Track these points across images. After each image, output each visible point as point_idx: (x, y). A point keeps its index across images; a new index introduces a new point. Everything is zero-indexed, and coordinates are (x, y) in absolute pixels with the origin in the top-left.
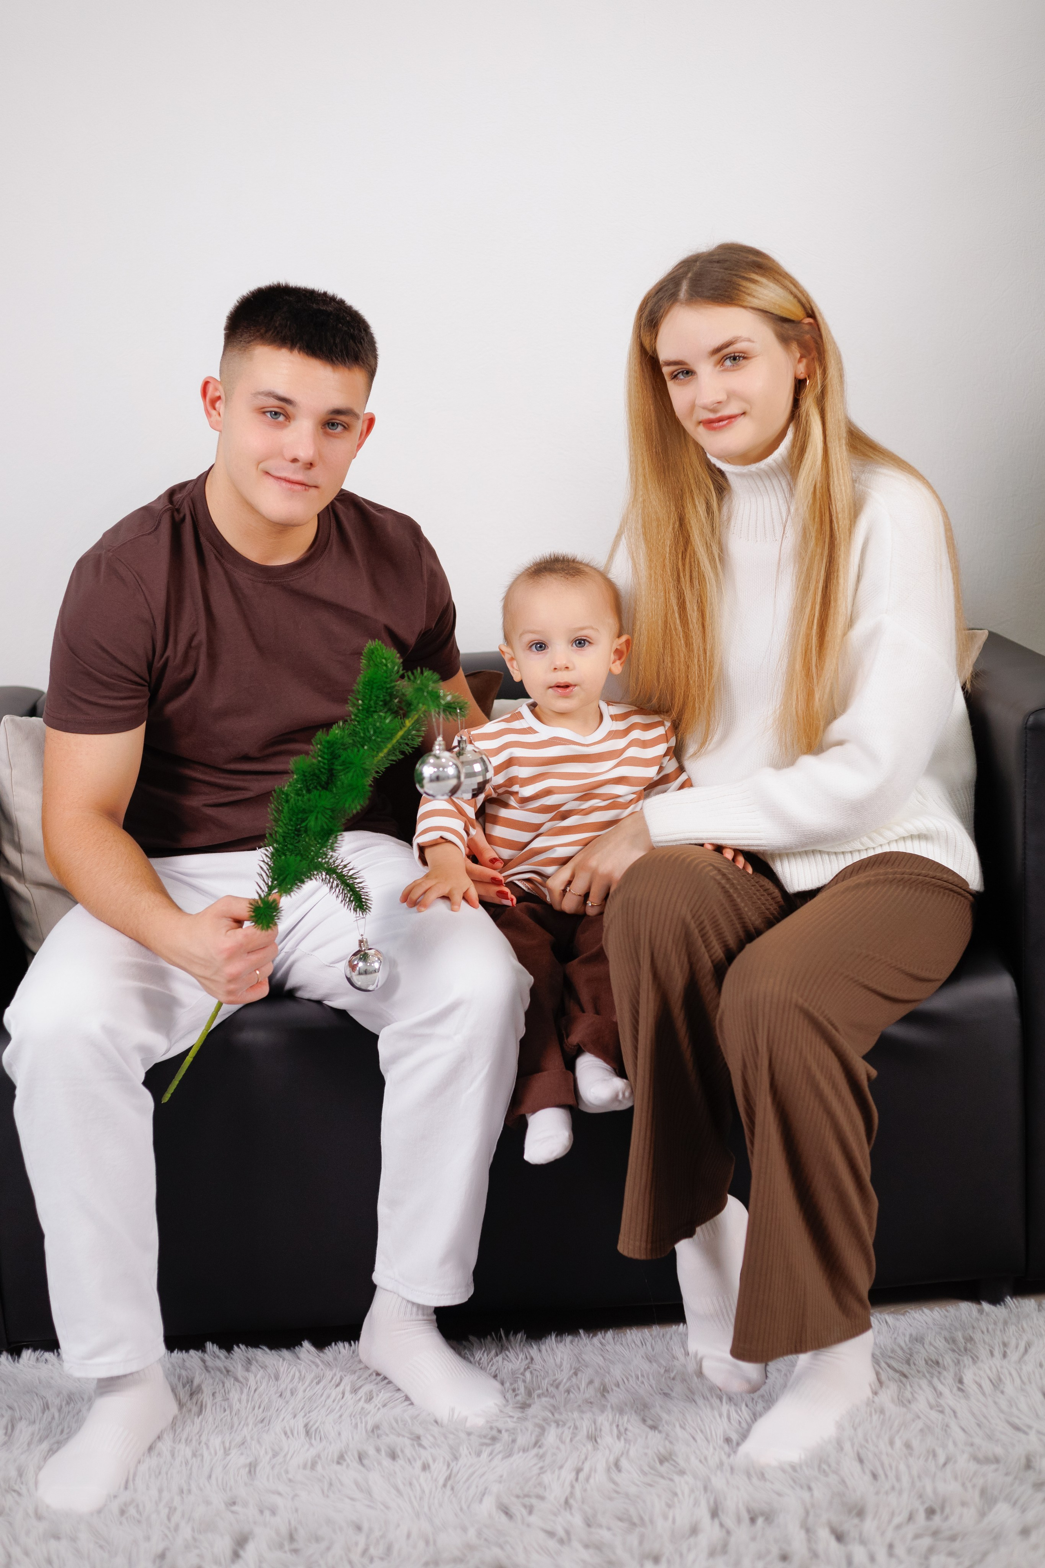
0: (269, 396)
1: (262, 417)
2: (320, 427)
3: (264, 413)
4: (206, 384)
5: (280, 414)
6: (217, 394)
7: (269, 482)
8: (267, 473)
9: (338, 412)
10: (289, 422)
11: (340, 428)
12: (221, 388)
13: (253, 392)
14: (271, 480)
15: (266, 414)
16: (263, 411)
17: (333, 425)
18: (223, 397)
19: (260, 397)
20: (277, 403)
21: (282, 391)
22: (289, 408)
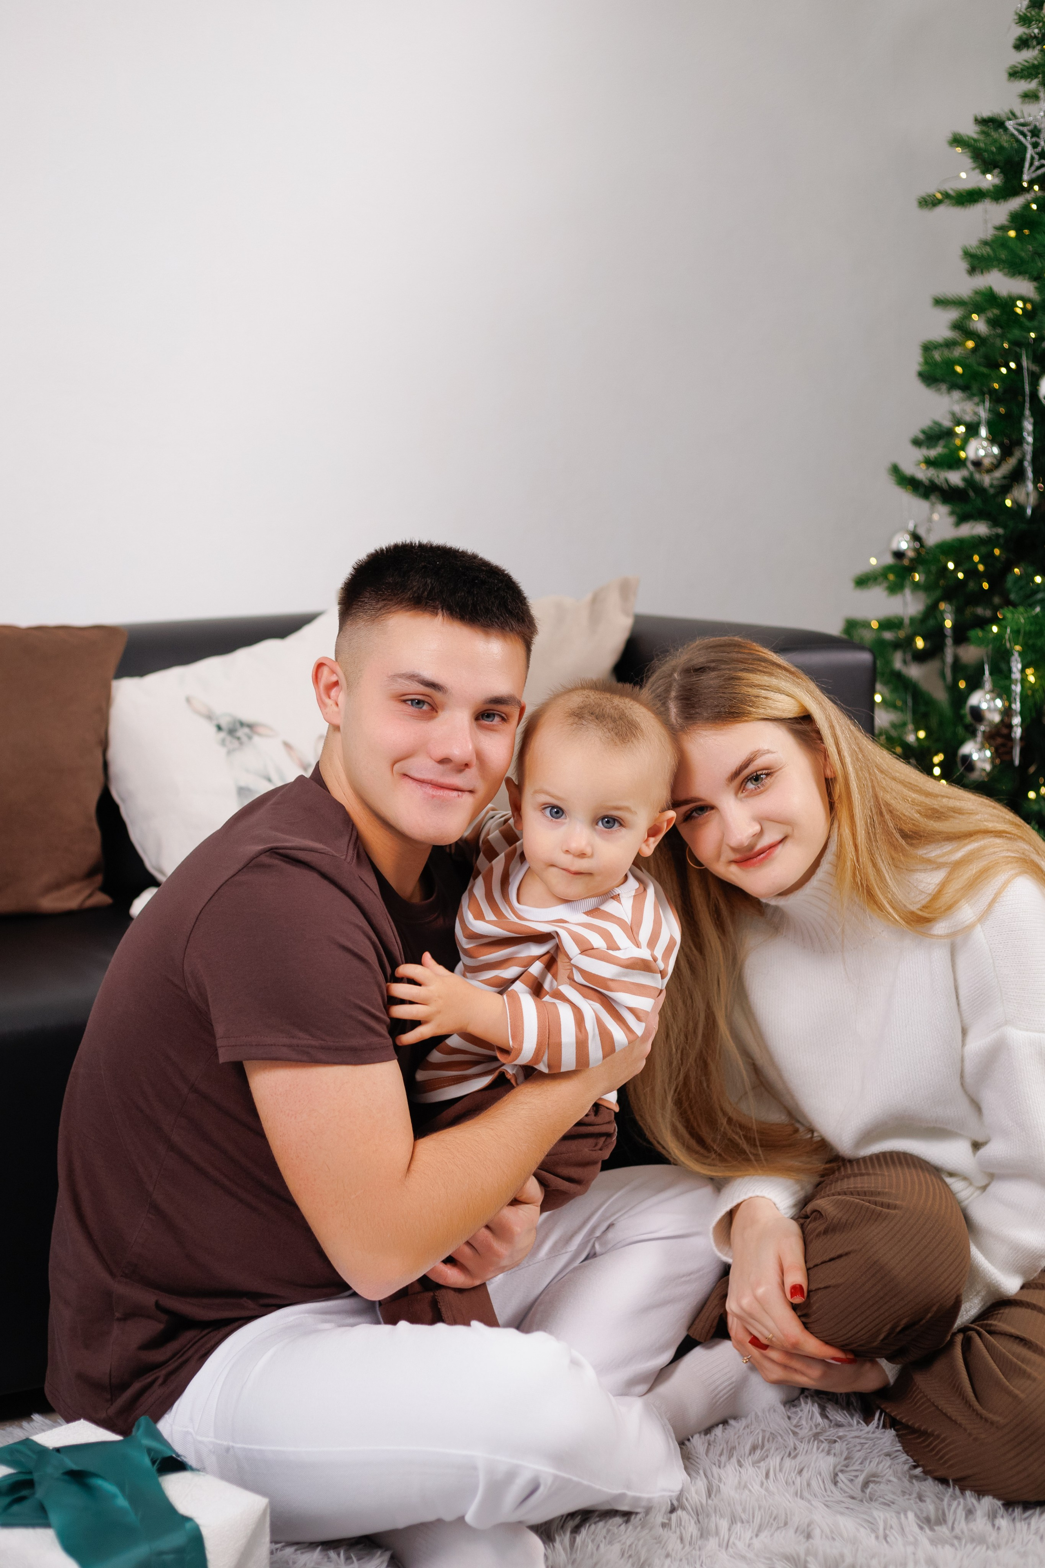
0: (413, 680)
1: (404, 707)
2: (473, 720)
3: (405, 701)
4: (320, 666)
5: (423, 702)
6: (334, 678)
7: (409, 786)
8: (405, 775)
9: (498, 701)
10: (437, 712)
11: (497, 719)
12: (338, 669)
13: (390, 674)
14: (413, 785)
15: (407, 702)
16: (403, 699)
17: (488, 716)
18: (343, 682)
19: (400, 680)
20: (422, 689)
21: (429, 674)
22: (437, 696)
